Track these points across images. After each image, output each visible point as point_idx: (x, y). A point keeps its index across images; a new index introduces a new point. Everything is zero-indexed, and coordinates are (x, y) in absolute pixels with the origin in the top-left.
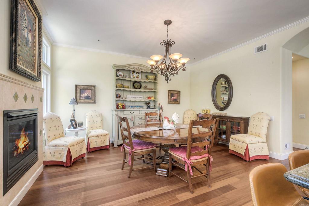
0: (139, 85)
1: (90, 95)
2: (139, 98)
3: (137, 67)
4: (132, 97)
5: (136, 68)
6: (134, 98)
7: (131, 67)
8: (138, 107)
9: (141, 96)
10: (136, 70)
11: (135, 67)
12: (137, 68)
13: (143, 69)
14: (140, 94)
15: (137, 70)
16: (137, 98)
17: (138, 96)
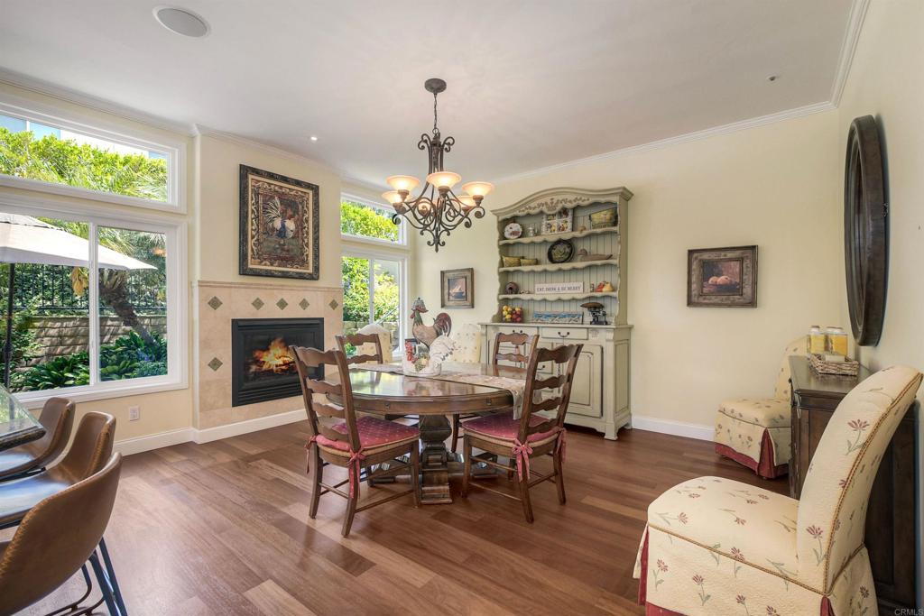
0: (568, 250)
1: (464, 290)
2: (569, 289)
3: (548, 200)
4: (549, 289)
5: (546, 203)
6: (553, 292)
7: (532, 205)
8: (564, 317)
9: (575, 285)
10: (544, 209)
11: (543, 201)
12: (549, 202)
13: (565, 201)
14: (573, 276)
15: (549, 209)
16: (563, 289)
17: (567, 285)
